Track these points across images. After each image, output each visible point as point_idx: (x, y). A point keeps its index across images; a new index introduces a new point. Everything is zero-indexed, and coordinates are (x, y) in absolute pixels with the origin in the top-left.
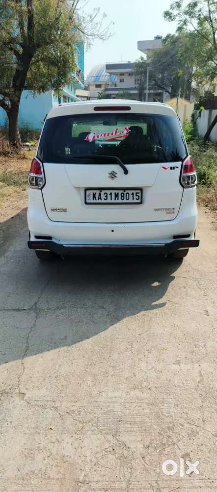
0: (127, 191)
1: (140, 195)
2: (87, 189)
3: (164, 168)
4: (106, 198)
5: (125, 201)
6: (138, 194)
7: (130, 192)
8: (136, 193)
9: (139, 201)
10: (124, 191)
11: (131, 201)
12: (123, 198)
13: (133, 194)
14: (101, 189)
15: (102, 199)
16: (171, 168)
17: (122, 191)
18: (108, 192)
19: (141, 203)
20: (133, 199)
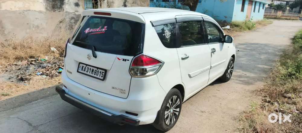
0: (99, 70)
1: (104, 74)
2: (80, 63)
3: (118, 58)
4: (87, 71)
5: (95, 76)
6: (103, 73)
7: (100, 70)
8: (103, 72)
9: (102, 78)
10: (97, 69)
11: (98, 77)
12: (95, 73)
13: (100, 72)
14: (87, 65)
15: (86, 71)
16: (123, 60)
17: (96, 69)
18: (90, 67)
19: (103, 80)
20: (100, 76)
